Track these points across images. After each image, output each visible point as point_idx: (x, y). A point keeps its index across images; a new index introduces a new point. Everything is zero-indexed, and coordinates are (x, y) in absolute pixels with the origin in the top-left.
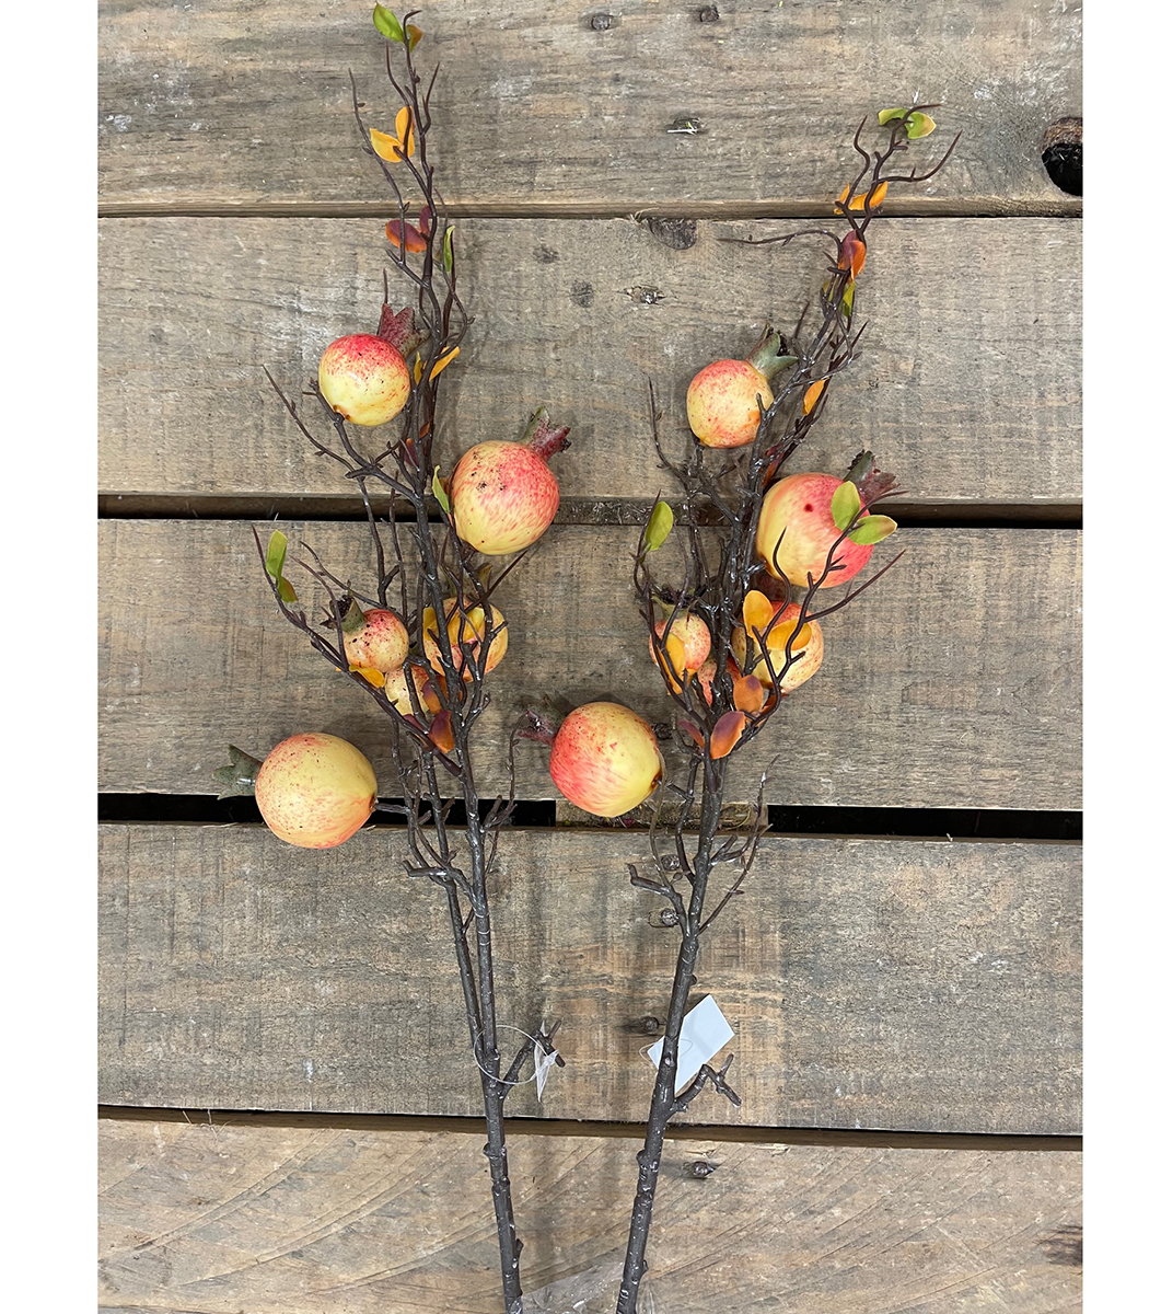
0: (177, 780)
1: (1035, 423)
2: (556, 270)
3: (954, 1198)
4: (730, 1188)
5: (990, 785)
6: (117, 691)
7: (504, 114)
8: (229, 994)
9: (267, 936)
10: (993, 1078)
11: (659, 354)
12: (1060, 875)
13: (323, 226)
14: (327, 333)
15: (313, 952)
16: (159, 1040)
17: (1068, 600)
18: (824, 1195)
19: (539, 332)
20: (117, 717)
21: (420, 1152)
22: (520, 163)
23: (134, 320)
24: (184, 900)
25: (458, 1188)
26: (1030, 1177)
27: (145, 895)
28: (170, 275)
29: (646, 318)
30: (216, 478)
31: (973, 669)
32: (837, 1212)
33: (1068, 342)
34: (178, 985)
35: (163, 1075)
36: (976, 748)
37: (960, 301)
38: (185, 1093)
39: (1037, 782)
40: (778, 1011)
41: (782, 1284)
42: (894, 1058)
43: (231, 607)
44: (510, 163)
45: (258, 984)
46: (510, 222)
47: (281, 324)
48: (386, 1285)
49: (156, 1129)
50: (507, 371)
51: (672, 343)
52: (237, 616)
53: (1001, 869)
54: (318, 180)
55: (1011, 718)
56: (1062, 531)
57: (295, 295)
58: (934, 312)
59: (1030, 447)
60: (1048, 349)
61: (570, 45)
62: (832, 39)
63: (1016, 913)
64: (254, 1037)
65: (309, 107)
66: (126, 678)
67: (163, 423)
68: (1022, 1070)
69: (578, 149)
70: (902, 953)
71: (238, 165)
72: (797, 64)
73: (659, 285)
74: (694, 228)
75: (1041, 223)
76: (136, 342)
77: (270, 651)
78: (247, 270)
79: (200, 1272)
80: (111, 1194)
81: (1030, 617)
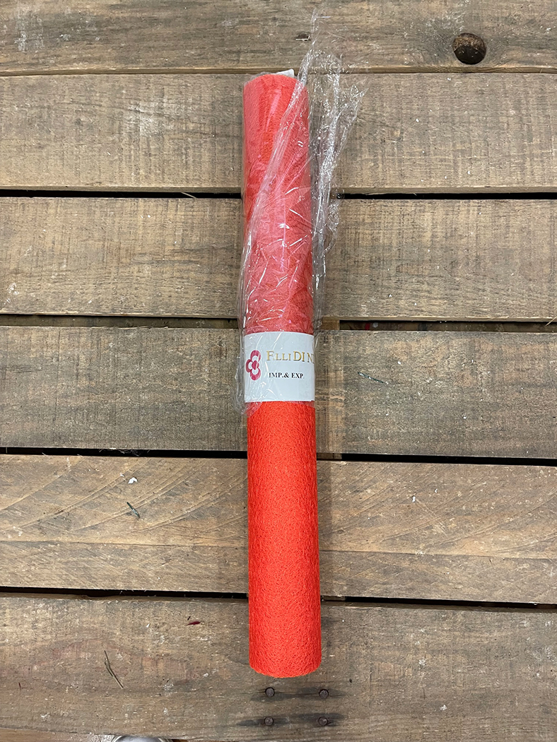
0: (81, 307)
1: (452, 156)
3: (420, 484)
5: (435, 307)
6: (56, 269)
7: (227, 33)
8: (102, 399)
9: (119, 374)
10: (437, 432)
12: (465, 344)
13: (150, 77)
14: (151, 120)
15: (140, 381)
16: (70, 419)
17: (466, 228)
18: (363, 484)
20: (56, 280)
21: (185, 467)
22: (234, 52)
23: (69, 116)
24: (82, 357)
25: (202, 483)
26: (454, 475)
27: (66, 357)
30: (101, 180)
31: (427, 258)
32: (369, 491)
33: (464, 123)
34: (80, 395)
35: (72, 434)
36: (428, 291)
37: (419, 107)
38: (81, 441)
39: (454, 305)
40: (343, 404)
41: (344, 524)
42: (394, 423)
43: (107, 234)
44: (230, 52)
45: (114, 394)
46: (229, 75)
47: (131, 117)
48: (169, 527)
49: (68, 459)
50: (228, 136)
52: (109, 238)
53: (440, 342)
54: (148, 60)
55: (444, 279)
56: (464, 201)
57: (137, 105)
58: (409, 111)
59: (450, 166)
61: (255, 6)
62: (365, 3)
63: (446, 361)
64: (112, 416)
65: (146, 31)
66: (60, 264)
68: (450, 428)
69: (258, 47)
70: (397, 379)
71: (114, 54)
72: (350, 13)
75: (453, 75)
76: (69, 124)
77: (123, 252)
78: (118, 96)
79: (84, 524)
80: (45, 489)
81: (451, 236)
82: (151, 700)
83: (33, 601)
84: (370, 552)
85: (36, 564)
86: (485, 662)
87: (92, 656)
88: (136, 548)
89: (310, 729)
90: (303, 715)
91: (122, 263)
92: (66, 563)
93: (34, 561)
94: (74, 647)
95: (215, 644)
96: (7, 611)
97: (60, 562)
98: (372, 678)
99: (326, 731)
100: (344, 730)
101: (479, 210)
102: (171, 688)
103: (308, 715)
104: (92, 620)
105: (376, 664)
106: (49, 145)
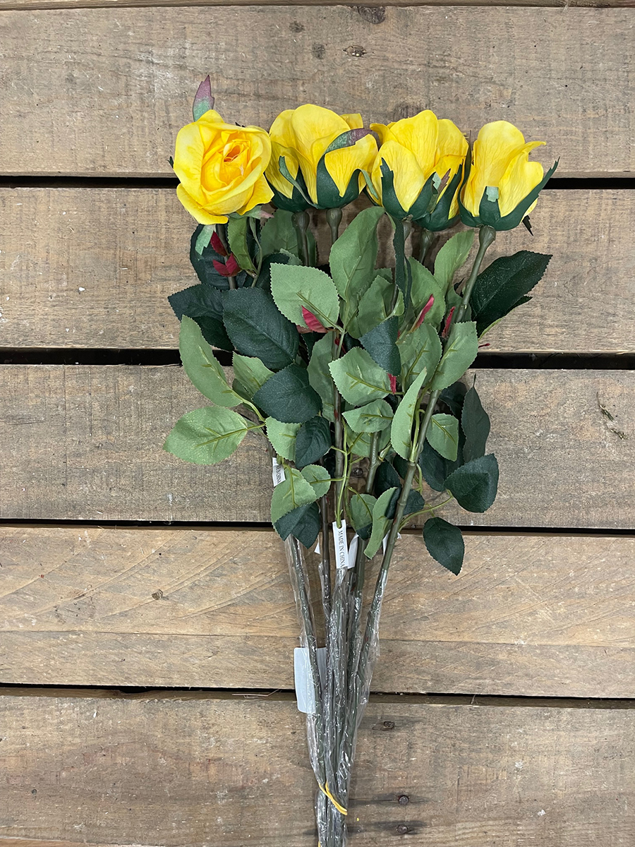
0: (90, 340)
1: (580, 127)
2: (303, 36)
3: (523, 562)
4: (402, 558)
5: (550, 337)
6: (54, 288)
8: (124, 458)
9: (144, 426)
10: (546, 497)
11: (363, 88)
12: (586, 386)
13: (166, 11)
14: (169, 75)
16: (86, 483)
17: (596, 230)
19: (293, 74)
20: (54, 304)
21: (232, 542)
23: (56, 70)
24: (96, 405)
25: (254, 561)
26: (566, 551)
27: (75, 404)
28: (77, 43)
29: (356, 66)
30: (107, 163)
33: (599, 80)
34: (95, 453)
35: (89, 502)
36: (542, 317)
37: (538, 55)
38: (102, 511)
39: (575, 335)
41: (430, 609)
43: (118, 240)
45: (140, 452)
46: (275, 8)
47: (142, 70)
48: (215, 613)
49: (86, 532)
50: (274, 98)
51: (371, 81)
52: (122, 245)
53: (555, 383)
55: (562, 299)
56: (595, 190)
57: (150, 53)
58: (524, 61)
59: (578, 142)
60: (588, 84)
63: (562, 408)
64: (139, 482)
66: (59, 281)
67: (75, 131)
68: (562, 493)
70: (499, 431)
73: (364, 46)
74: (384, 11)
75: (585, 10)
76: (58, 83)
77: (140, 265)
78: (123, 40)
79: (111, 610)
80: (60, 569)
81: (575, 241)
82: (202, 808)
83: (56, 700)
84: (461, 642)
85: (56, 658)
86: (592, 763)
87: (129, 762)
88: (176, 638)
89: (387, 837)
90: (379, 823)
91: (140, 279)
92: (92, 657)
93: (54, 653)
94: (108, 751)
95: (276, 747)
96: (25, 711)
97: (85, 655)
98: (460, 783)
99: (407, 839)
100: (426, 839)
101: (614, 204)
102: (225, 795)
103: (385, 823)
104: (128, 721)
105: (465, 768)
106: (32, 113)
